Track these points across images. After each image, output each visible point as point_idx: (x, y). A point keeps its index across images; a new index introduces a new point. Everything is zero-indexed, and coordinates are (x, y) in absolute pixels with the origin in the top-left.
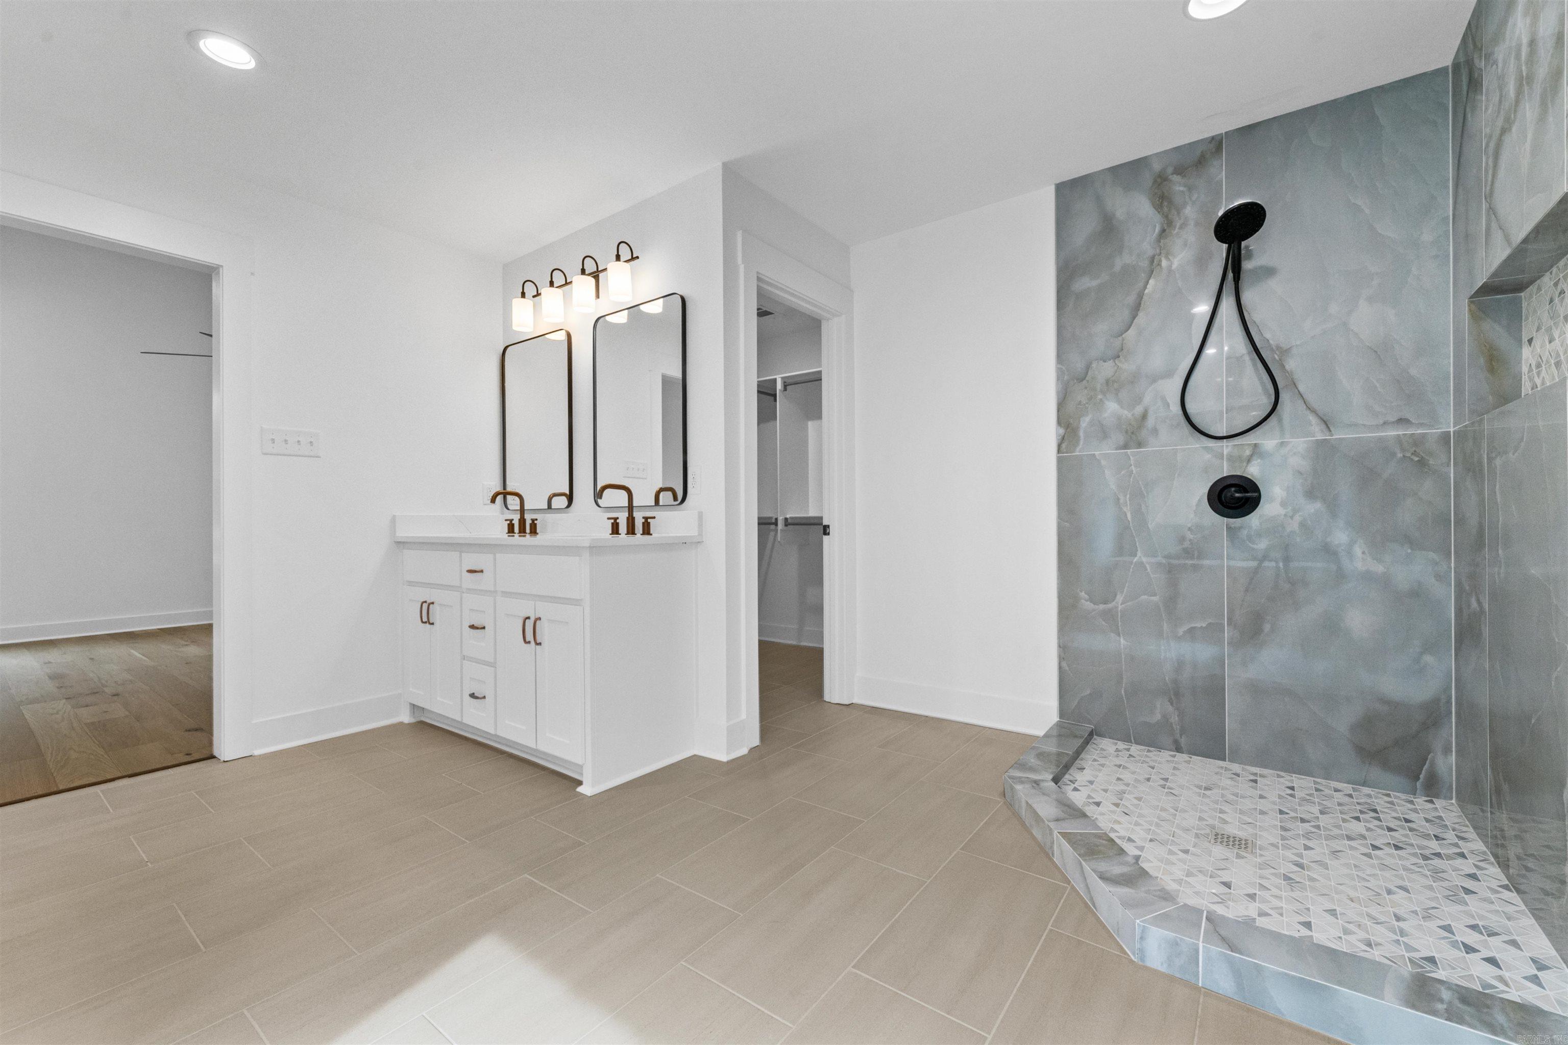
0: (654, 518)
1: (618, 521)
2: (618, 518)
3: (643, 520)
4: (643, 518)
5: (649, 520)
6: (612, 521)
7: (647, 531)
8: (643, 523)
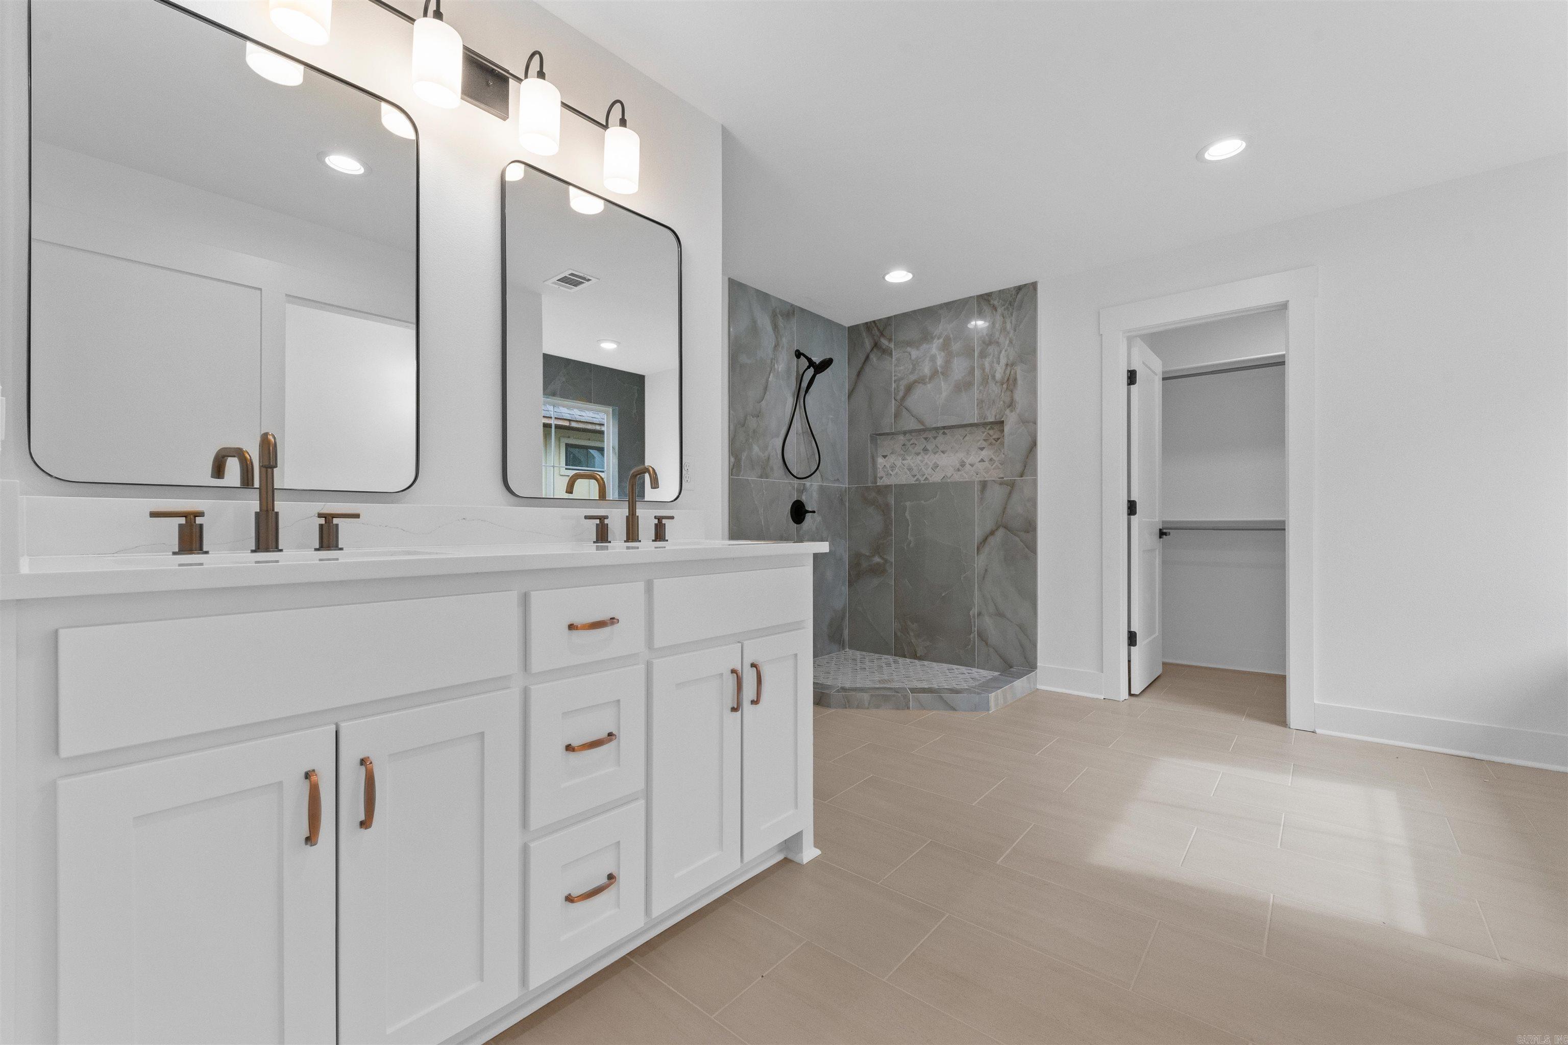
0: (672, 518)
1: (606, 521)
2: (606, 517)
3: (656, 521)
4: (655, 517)
5: (664, 521)
6: (598, 521)
7: (660, 534)
8: (656, 525)
